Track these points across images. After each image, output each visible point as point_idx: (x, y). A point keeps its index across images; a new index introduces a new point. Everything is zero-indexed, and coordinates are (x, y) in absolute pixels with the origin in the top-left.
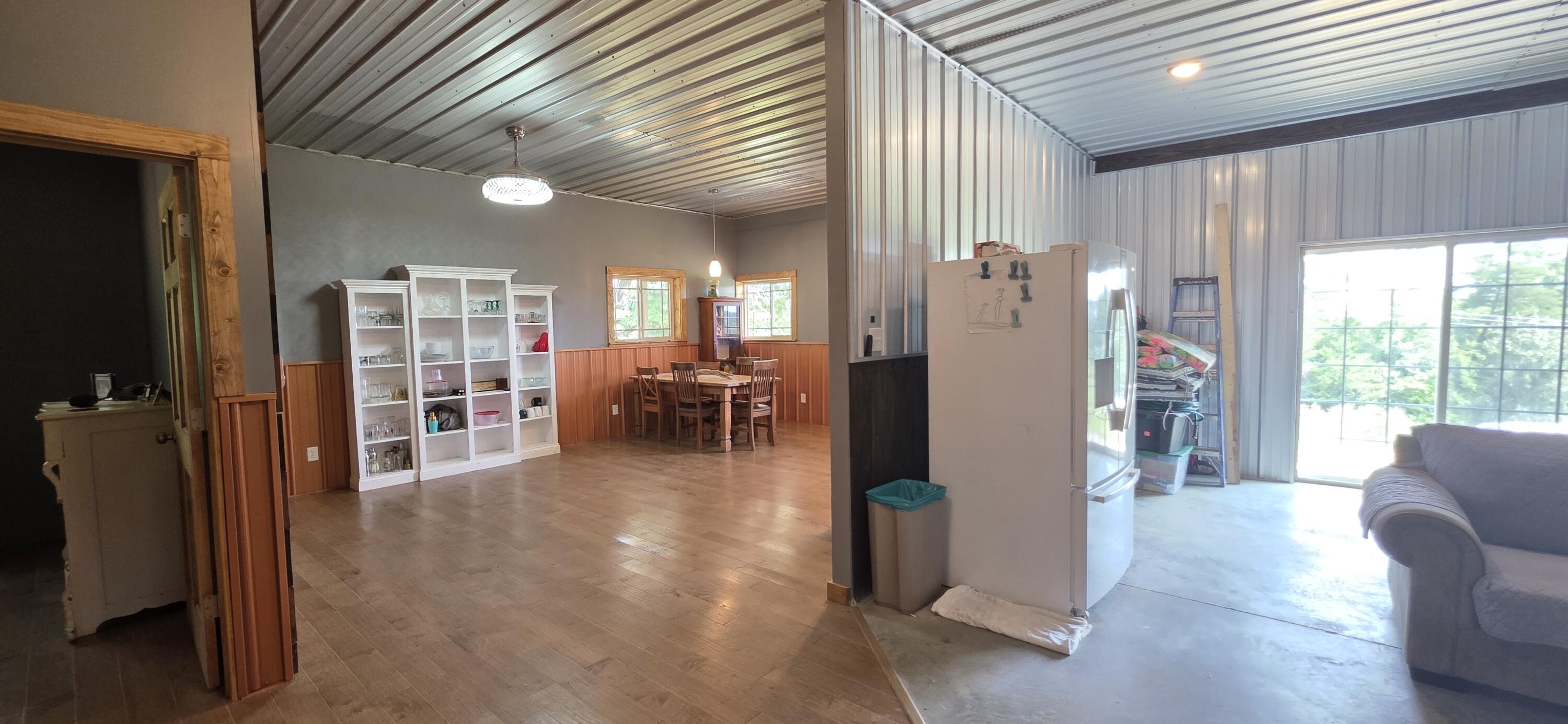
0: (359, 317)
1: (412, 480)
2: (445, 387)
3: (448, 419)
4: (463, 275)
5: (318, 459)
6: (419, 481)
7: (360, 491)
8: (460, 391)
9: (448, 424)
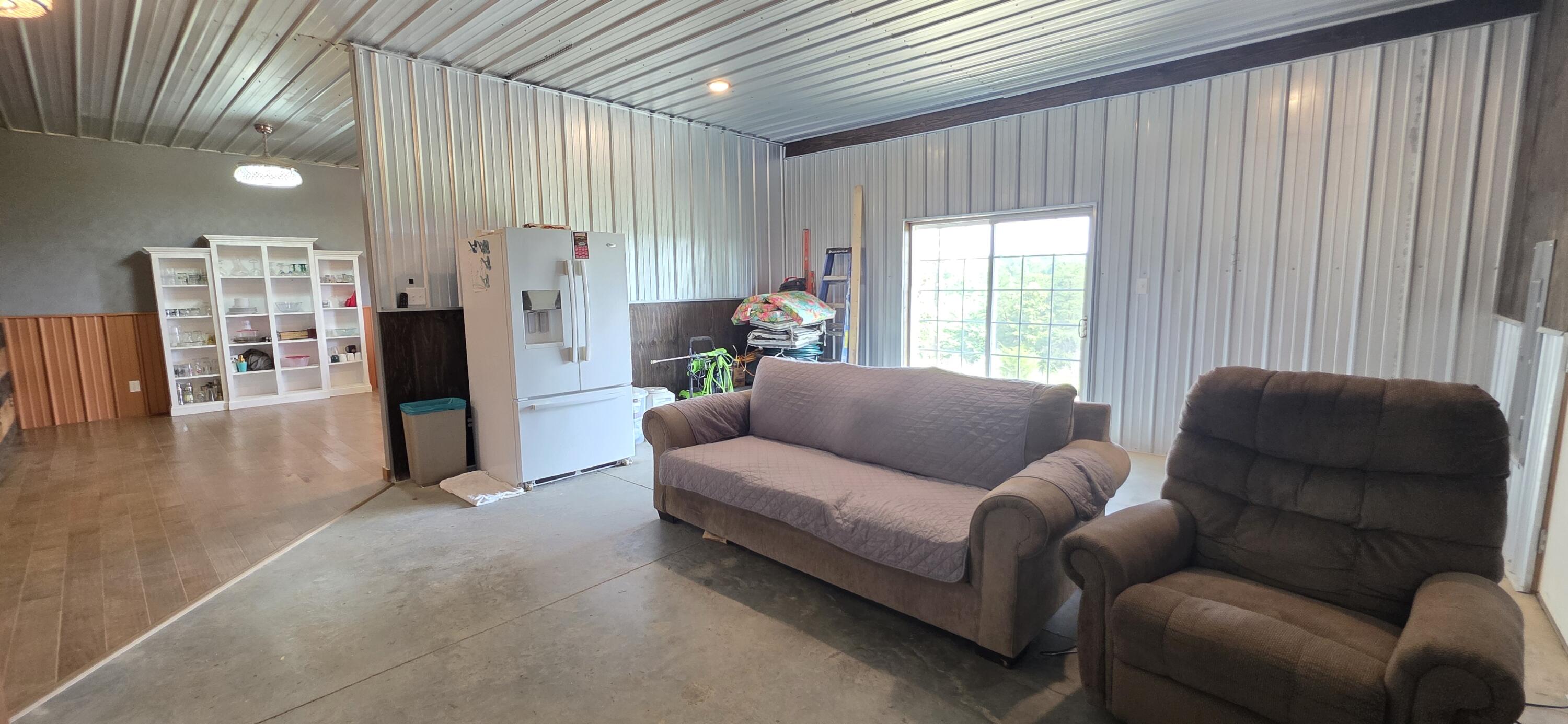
0: (166, 278)
1: (223, 409)
2: (255, 335)
3: (257, 361)
4: (264, 243)
5: (139, 390)
6: (229, 410)
7: (172, 415)
8: (267, 338)
9: (256, 365)
